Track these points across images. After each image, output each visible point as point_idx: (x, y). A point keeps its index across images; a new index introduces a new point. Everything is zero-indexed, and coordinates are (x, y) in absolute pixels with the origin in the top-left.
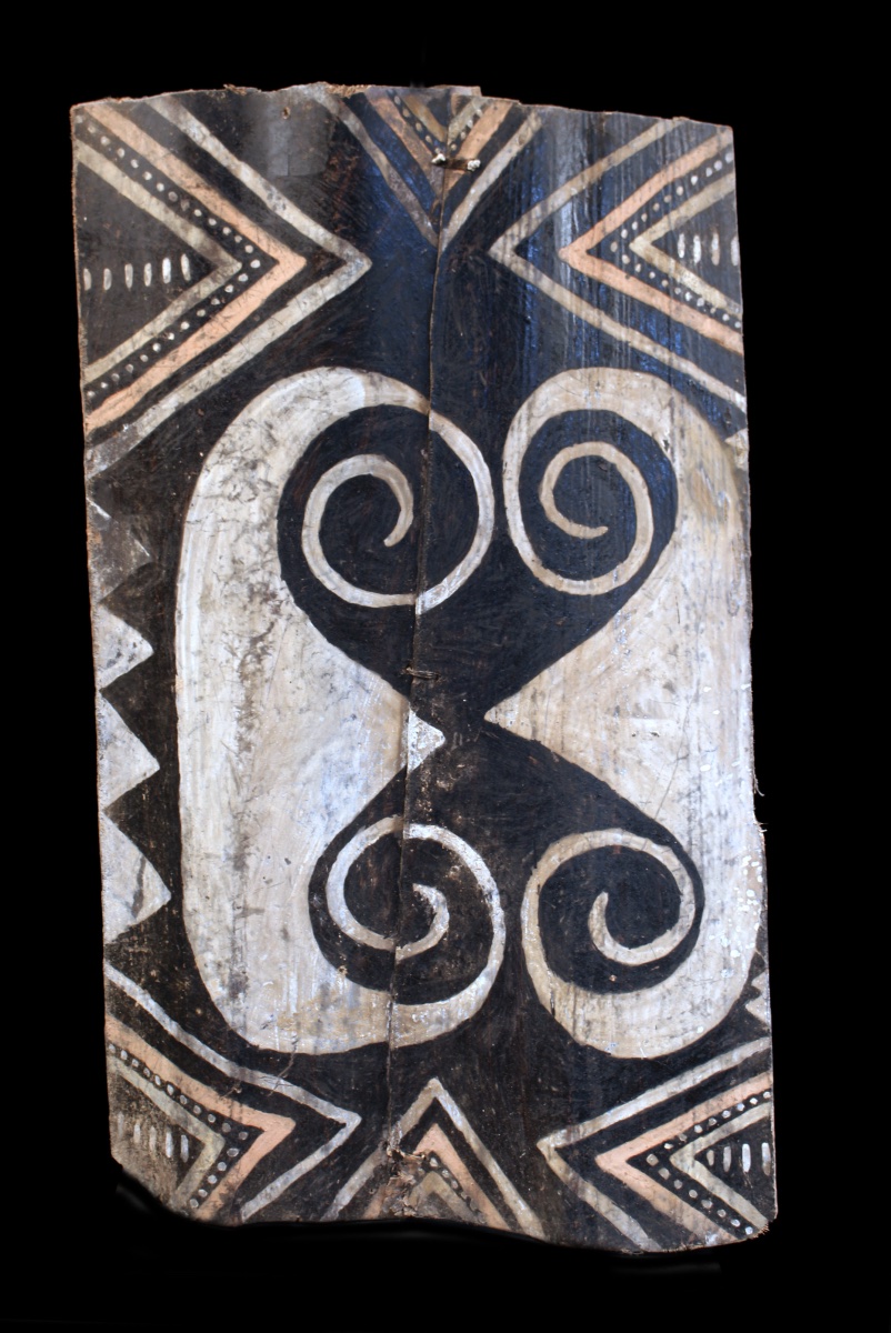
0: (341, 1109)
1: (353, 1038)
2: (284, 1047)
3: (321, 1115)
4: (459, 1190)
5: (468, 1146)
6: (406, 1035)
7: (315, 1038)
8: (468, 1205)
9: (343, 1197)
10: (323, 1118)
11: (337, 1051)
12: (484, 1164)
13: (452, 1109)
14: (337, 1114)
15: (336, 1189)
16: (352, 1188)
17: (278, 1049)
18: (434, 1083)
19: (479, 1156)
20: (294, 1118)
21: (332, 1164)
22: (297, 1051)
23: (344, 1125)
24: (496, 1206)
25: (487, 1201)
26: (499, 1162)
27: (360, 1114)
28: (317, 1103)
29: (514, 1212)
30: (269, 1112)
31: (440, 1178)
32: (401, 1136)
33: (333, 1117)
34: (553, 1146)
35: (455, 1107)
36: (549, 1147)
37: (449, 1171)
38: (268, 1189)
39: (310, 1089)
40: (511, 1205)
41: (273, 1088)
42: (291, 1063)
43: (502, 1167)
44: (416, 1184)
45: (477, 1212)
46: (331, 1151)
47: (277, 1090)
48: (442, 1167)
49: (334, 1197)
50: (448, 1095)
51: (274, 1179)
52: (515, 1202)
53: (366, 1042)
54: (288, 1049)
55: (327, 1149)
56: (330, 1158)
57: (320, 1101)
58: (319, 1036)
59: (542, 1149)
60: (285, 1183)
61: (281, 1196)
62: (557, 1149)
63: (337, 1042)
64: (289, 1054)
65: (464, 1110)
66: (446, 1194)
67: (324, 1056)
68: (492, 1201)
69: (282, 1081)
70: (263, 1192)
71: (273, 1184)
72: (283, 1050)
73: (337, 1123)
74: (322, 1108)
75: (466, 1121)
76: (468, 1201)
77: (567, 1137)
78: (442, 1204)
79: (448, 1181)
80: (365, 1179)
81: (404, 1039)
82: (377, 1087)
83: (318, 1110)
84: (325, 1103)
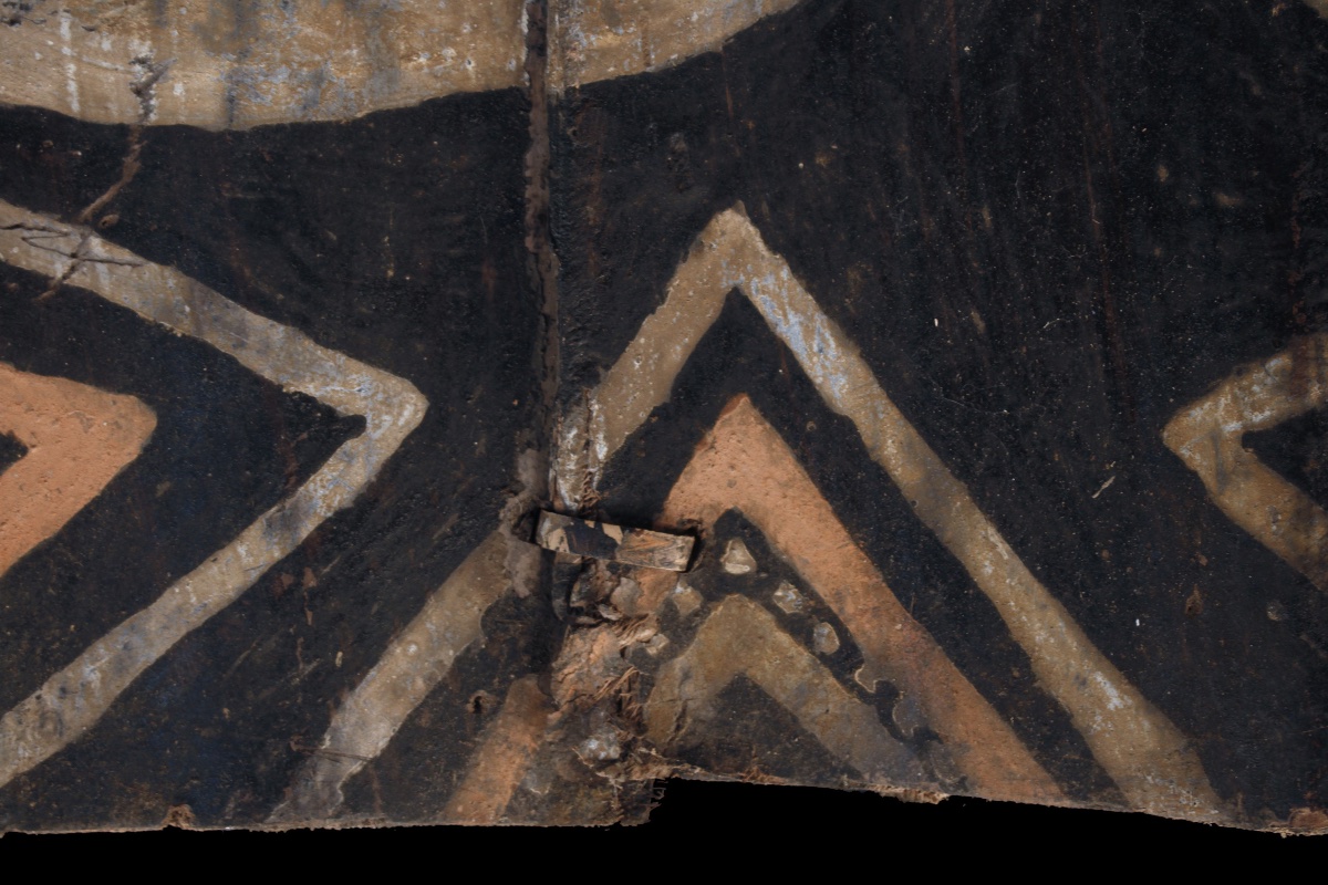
0: (342, 358)
1: (383, 64)
2: (102, 101)
3: (258, 380)
4: (845, 660)
5: (880, 474)
6: (610, 39)
7: (226, 63)
8: (885, 719)
9: (363, 724)
10: (271, 394)
11: (319, 116)
12: (947, 536)
13: (808, 332)
14: (327, 379)
15: (331, 688)
16: (396, 691)
17: (75, 108)
18: (733, 224)
19: (921, 505)
20: (148, 398)
21: (310, 581)
22: (153, 118)
23: (356, 425)
24: (1002, 708)
25: (965, 690)
26: (1006, 528)
27: (422, 386)
28: (242, 330)
29: (1079, 722)
30: (45, 369)
31: (765, 617)
32: (601, 451)
33: (311, 389)
34: (1233, 426)
35: (820, 319)
36: (1215, 437)
37: (801, 585)
38: (48, 694)
39: (215, 276)
40: (1064, 693)
41: (59, 268)
42: (131, 164)
43: (1019, 546)
44: (670, 653)
45: (925, 740)
46: (307, 528)
47: (77, 280)
48: (773, 569)
49: (323, 724)
50: (785, 273)
51: (72, 651)
52: (1083, 682)
53: (436, 89)
54: (120, 109)
55: (289, 522)
56: (299, 558)
57: (256, 321)
58: (243, 54)
59: (1184, 452)
60: (119, 666)
61: (104, 725)
62: (1249, 438)
63: (318, 79)
64: (122, 130)
65: (855, 329)
66: (792, 680)
67: (267, 133)
68: (985, 689)
69: (97, 245)
70: (30, 703)
71: (69, 673)
72: (95, 115)
73: (329, 413)
74: (265, 348)
75: (861, 371)
76: (884, 699)
77: (1293, 383)
78: (780, 723)
79: (799, 628)
80: (449, 656)
81: (605, 52)
82: (489, 275)
83: (249, 359)
84: (278, 332)
